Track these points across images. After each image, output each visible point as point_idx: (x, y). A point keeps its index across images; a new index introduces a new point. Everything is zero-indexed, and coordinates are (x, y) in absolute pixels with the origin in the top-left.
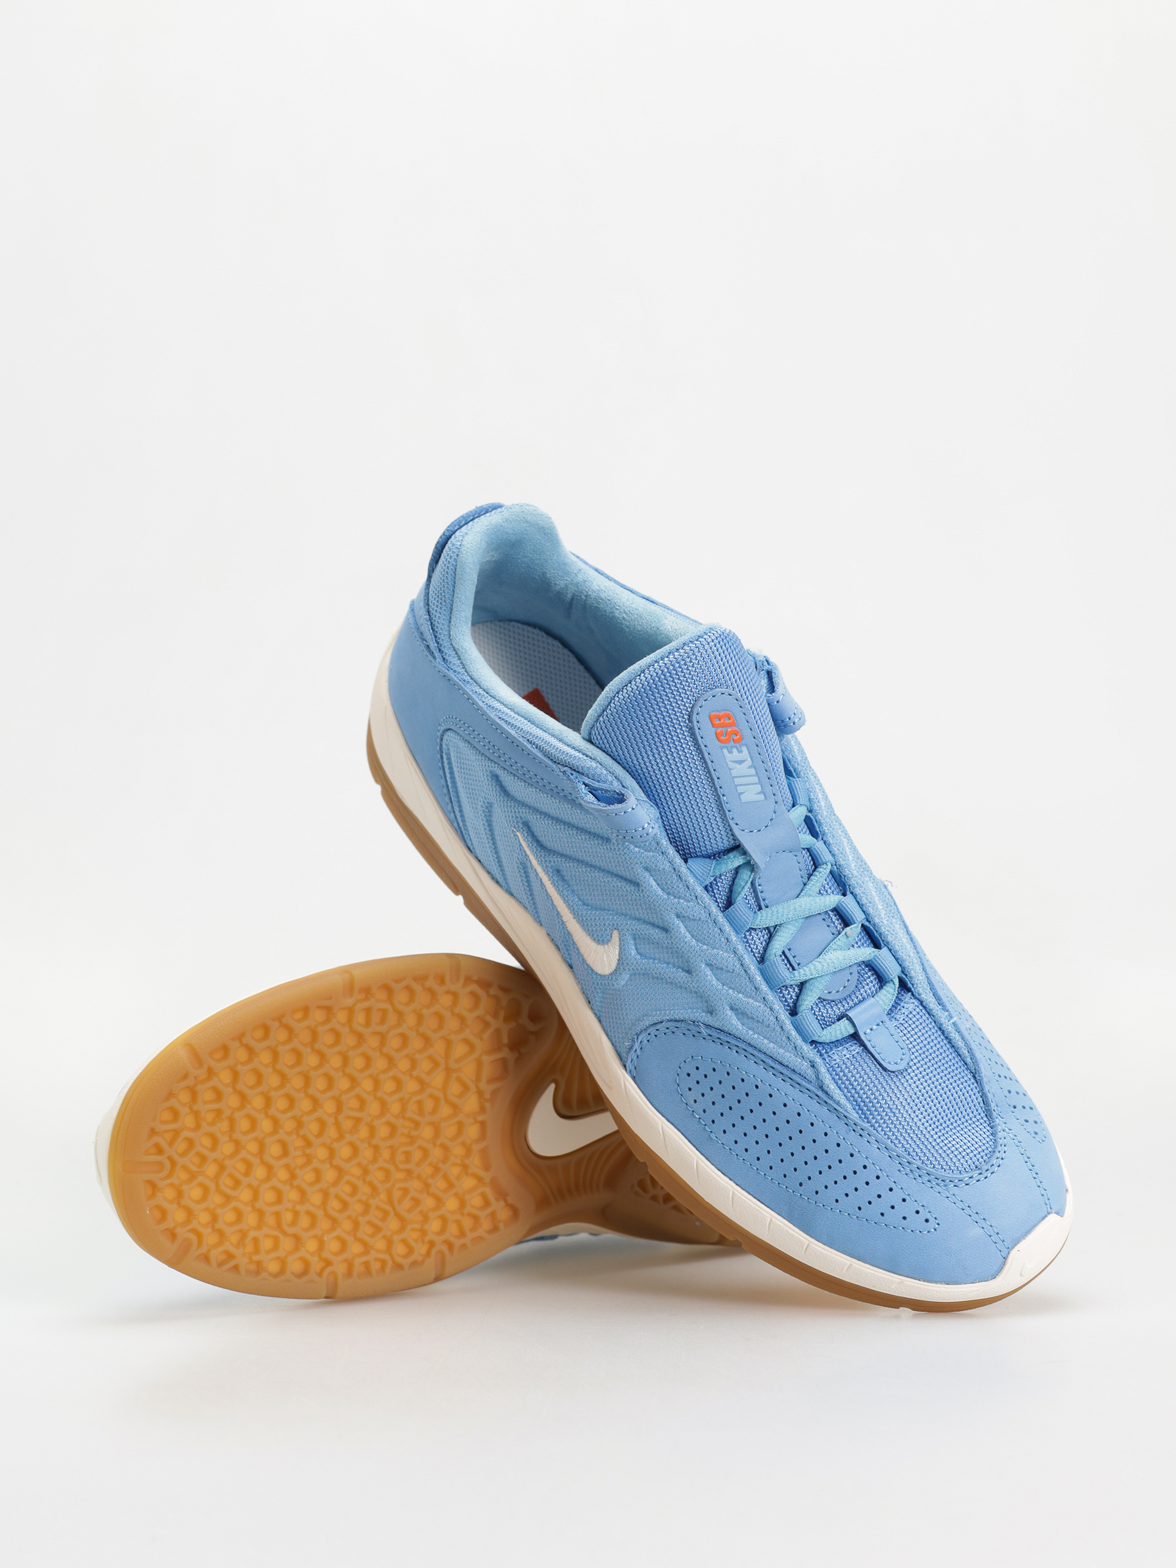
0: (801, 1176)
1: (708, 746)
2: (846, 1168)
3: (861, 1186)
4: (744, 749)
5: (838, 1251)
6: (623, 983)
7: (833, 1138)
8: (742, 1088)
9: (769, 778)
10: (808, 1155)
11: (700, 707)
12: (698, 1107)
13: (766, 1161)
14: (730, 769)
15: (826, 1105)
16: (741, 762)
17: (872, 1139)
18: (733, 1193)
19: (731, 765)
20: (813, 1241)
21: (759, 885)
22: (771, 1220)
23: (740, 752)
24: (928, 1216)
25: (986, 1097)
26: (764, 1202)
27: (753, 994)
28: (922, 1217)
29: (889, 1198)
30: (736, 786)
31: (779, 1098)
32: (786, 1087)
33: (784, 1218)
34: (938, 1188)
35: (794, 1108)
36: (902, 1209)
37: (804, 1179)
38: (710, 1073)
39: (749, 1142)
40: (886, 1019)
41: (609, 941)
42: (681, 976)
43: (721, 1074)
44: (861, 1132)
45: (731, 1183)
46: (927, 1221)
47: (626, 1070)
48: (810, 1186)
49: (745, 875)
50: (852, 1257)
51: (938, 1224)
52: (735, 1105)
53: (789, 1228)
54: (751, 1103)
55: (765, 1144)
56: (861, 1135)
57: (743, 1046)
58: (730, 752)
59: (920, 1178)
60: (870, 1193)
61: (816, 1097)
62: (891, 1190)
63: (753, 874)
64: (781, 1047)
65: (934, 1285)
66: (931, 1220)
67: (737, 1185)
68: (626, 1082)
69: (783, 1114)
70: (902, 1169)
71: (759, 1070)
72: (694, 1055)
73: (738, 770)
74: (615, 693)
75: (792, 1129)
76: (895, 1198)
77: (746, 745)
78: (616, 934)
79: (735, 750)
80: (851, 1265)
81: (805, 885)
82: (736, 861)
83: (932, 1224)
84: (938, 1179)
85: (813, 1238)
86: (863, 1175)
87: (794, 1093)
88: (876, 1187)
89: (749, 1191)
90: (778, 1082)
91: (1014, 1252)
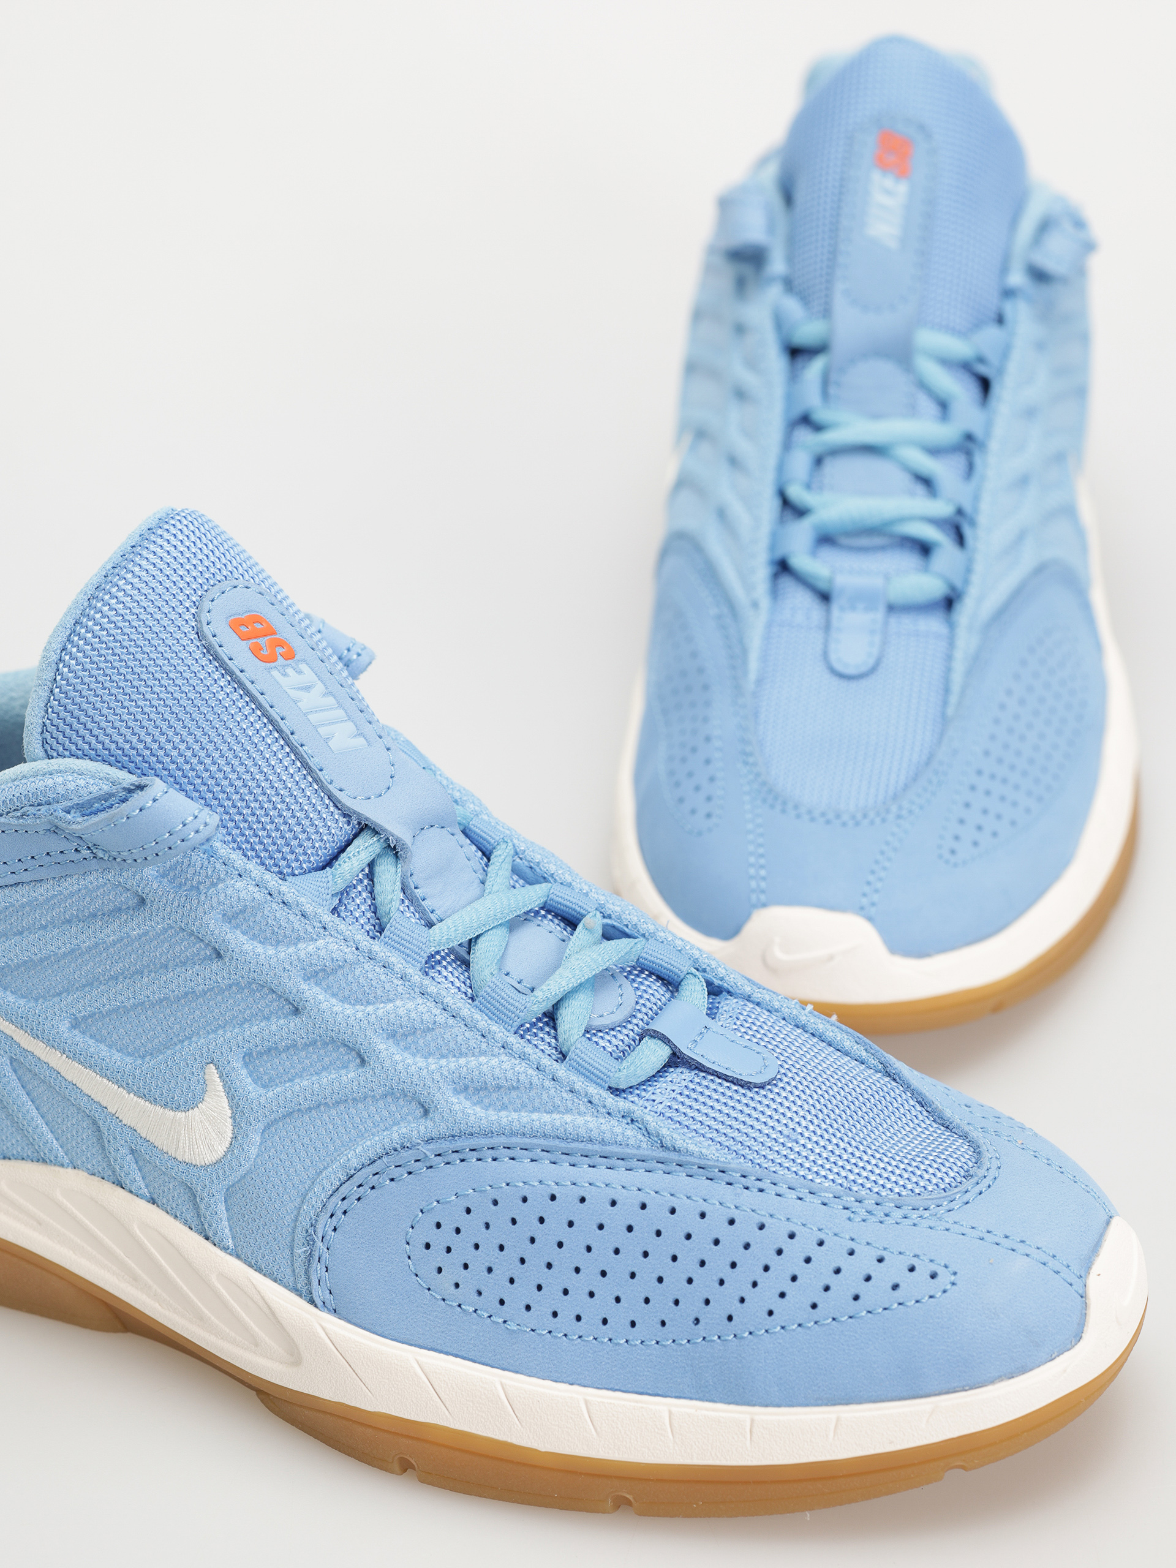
0: (692, 1305)
1: (246, 670)
2: (763, 1252)
3: (800, 1269)
4: (303, 667)
5: (807, 1405)
6: (254, 1151)
7: (717, 1218)
8: (527, 1215)
9: (361, 711)
10: (688, 1265)
11: (209, 612)
12: (467, 1293)
13: (619, 1317)
14: (295, 702)
15: (681, 1168)
16: (307, 688)
17: (783, 1188)
18: (586, 1402)
19: (293, 694)
20: (757, 1409)
21: (416, 888)
22: (670, 1413)
23: (300, 672)
24: (933, 1267)
25: (920, 1094)
26: (645, 1391)
27: (484, 1046)
28: (923, 1270)
29: (854, 1268)
30: (315, 727)
31: (598, 1199)
32: (601, 1174)
33: (691, 1399)
34: (925, 1223)
35: (629, 1200)
36: (883, 1276)
37: (698, 1309)
38: (463, 1220)
39: (578, 1301)
40: (709, 1021)
41: (204, 1091)
42: (350, 1076)
43: (483, 1211)
44: (760, 1185)
45: (576, 1388)
46: (933, 1276)
47: (316, 1306)
48: (713, 1316)
49: (388, 875)
50: (834, 1405)
51: (955, 1274)
52: (528, 1251)
53: (707, 1410)
54: (555, 1228)
55: (605, 1290)
56: (761, 1190)
57: (503, 1140)
58: (285, 675)
59: (887, 1218)
60: (820, 1271)
61: (660, 1165)
62: (851, 1253)
63: (399, 866)
64: (568, 1111)
65: (990, 1388)
66: (940, 1271)
67: (585, 1386)
68: (323, 1324)
69: (616, 1220)
70: (852, 1215)
71: (545, 1169)
72: (423, 1205)
73: (307, 700)
74: (59, 651)
75: (643, 1237)
76: (864, 1261)
77: (304, 661)
78: (212, 1070)
79: (289, 671)
80: (838, 1419)
81: (483, 882)
82: (364, 849)
83: (944, 1278)
84: (918, 1209)
85: (754, 1405)
86: (795, 1251)
87: (619, 1176)
88: (825, 1260)
89: (611, 1386)
90: (584, 1173)
91: (1092, 1281)
